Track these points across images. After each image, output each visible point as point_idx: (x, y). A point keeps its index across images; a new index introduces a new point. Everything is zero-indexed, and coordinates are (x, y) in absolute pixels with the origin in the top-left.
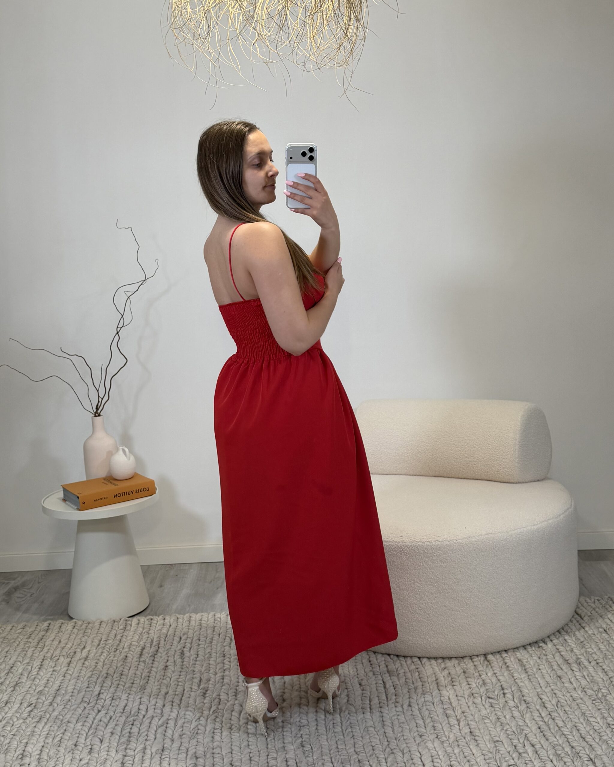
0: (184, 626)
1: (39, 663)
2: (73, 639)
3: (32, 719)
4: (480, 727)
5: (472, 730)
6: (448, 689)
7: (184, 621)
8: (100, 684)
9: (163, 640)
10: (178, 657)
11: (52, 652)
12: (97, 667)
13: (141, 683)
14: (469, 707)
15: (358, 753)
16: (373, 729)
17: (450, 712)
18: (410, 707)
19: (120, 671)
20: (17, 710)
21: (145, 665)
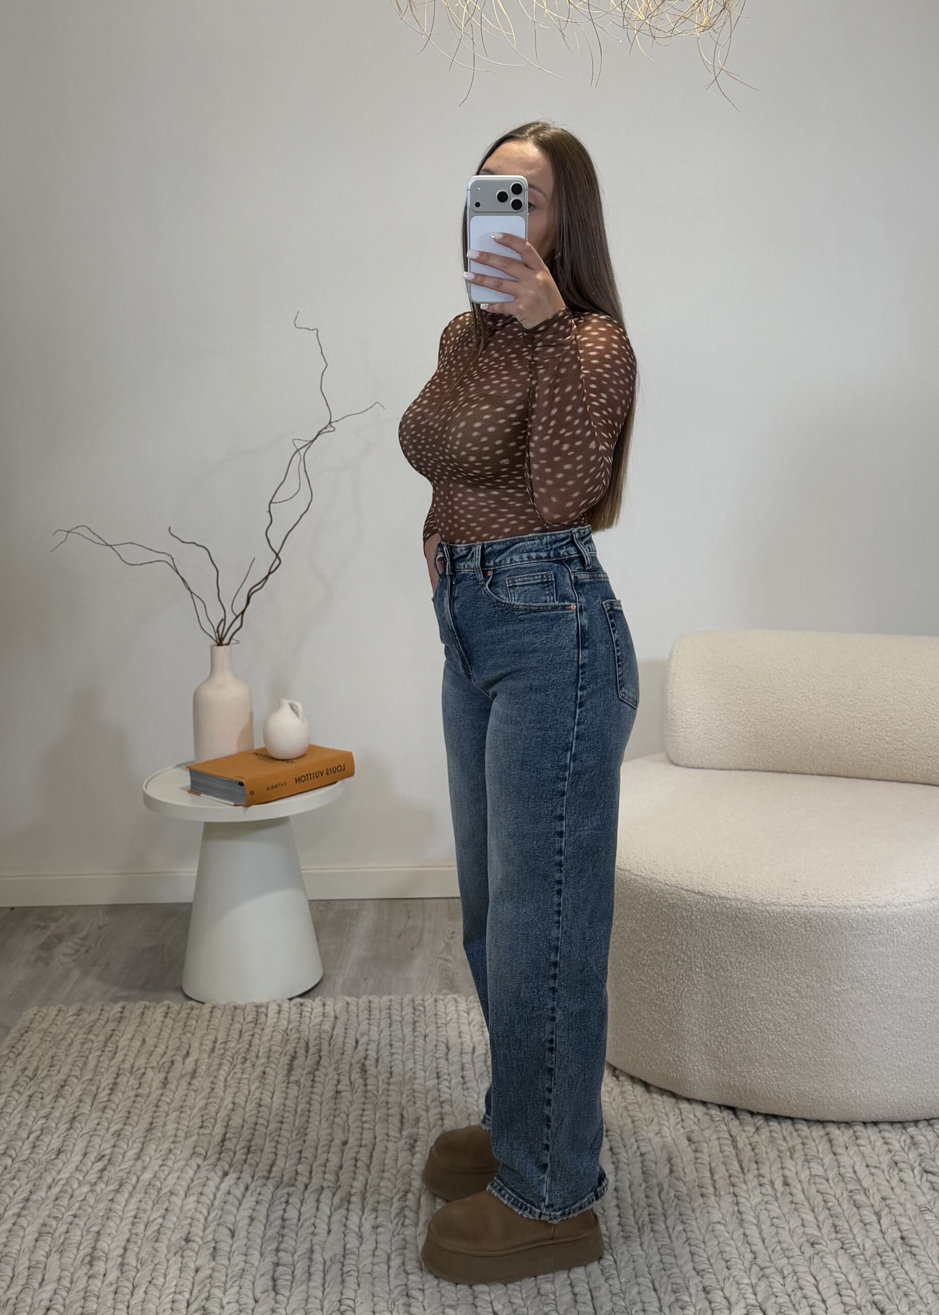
0: (360, 1019)
1: (111, 1080)
2: (166, 1040)
3: (107, 1186)
4: (919, 1228)
5: (905, 1233)
6: (851, 1153)
7: (360, 1010)
8: (223, 1121)
9: (327, 1044)
10: (358, 1076)
11: (132, 1061)
12: (215, 1091)
13: (297, 1123)
14: (892, 1189)
15: (702, 1273)
16: (722, 1228)
17: (860, 1198)
18: (787, 1188)
19: (255, 1099)
20: (77, 1167)
21: (299, 1090)
